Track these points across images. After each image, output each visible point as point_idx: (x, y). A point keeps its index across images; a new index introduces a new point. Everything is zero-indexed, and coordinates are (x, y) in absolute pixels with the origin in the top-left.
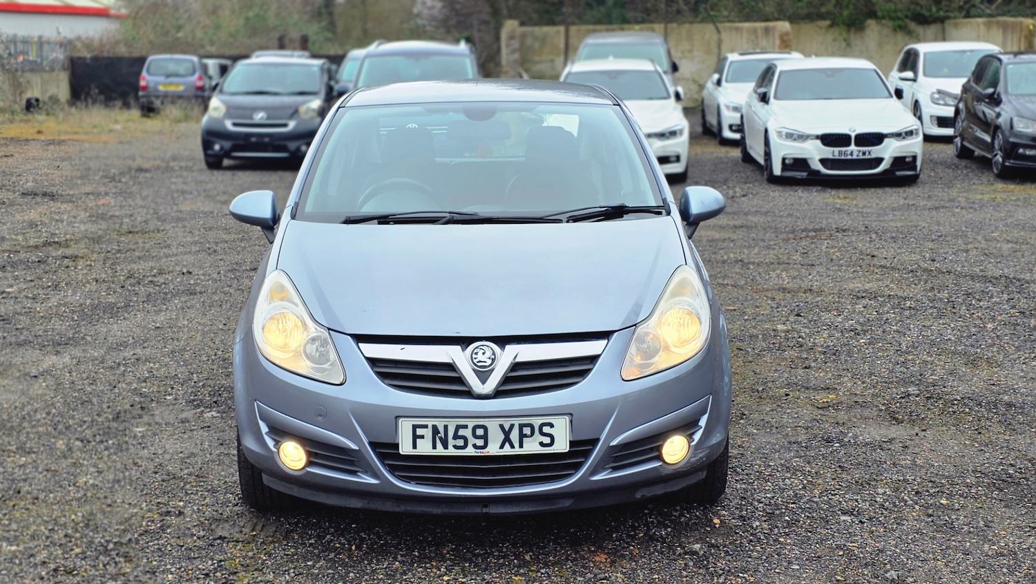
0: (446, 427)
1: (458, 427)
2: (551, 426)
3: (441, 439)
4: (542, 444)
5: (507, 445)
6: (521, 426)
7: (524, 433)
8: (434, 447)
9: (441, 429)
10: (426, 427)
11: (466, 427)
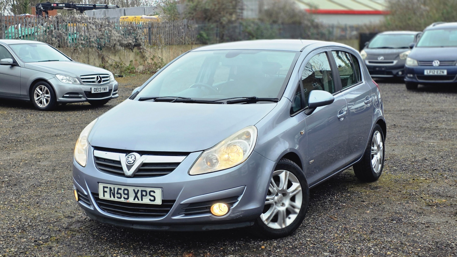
0: (114, 188)
1: (119, 189)
2: (154, 192)
3: (112, 193)
4: (150, 200)
5: (136, 199)
6: (142, 191)
7: (143, 194)
8: (110, 197)
9: (113, 189)
10: (107, 187)
11: (121, 189)
